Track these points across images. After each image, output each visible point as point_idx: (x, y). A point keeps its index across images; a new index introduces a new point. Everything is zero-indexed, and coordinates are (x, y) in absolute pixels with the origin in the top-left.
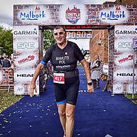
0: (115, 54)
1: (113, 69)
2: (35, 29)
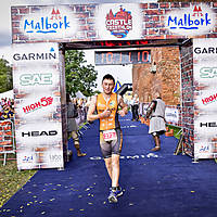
0: (194, 89)
1: (192, 115)
2: (52, 50)
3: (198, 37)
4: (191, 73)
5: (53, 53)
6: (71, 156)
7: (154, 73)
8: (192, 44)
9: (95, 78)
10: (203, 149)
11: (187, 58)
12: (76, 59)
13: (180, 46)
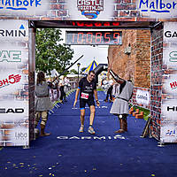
0: (163, 73)
1: (160, 99)
2: (22, 27)
3: (169, 20)
4: (161, 57)
5: (22, 31)
6: (37, 134)
7: (129, 54)
8: (162, 27)
9: (71, 57)
10: (169, 133)
11: (158, 41)
12: (53, 36)
13: (152, 29)
